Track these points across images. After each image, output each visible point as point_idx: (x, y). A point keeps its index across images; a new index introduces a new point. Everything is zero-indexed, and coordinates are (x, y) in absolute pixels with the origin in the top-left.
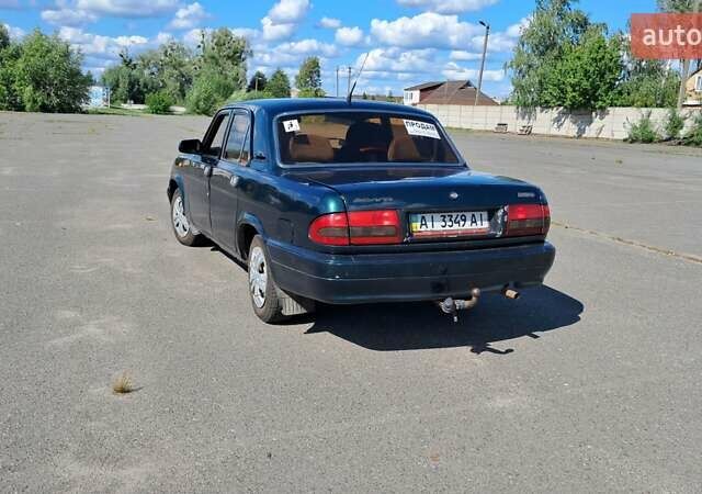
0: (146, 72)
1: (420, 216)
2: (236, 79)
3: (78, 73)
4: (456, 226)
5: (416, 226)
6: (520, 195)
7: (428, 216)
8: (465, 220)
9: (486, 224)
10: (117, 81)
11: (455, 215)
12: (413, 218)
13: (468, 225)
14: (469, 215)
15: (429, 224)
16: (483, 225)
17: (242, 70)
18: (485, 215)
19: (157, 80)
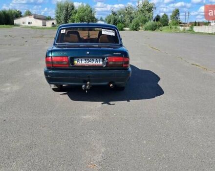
0: (120, 16)
1: (77, 59)
2: (149, 18)
3: (94, 18)
4: (90, 63)
5: (76, 62)
6: (114, 53)
7: (80, 59)
8: (93, 61)
9: (101, 63)
10: (110, 20)
11: (89, 59)
12: (75, 59)
13: (94, 63)
14: (95, 59)
15: (80, 62)
16: (100, 63)
17: (151, 14)
18: (101, 59)
19: (123, 19)
